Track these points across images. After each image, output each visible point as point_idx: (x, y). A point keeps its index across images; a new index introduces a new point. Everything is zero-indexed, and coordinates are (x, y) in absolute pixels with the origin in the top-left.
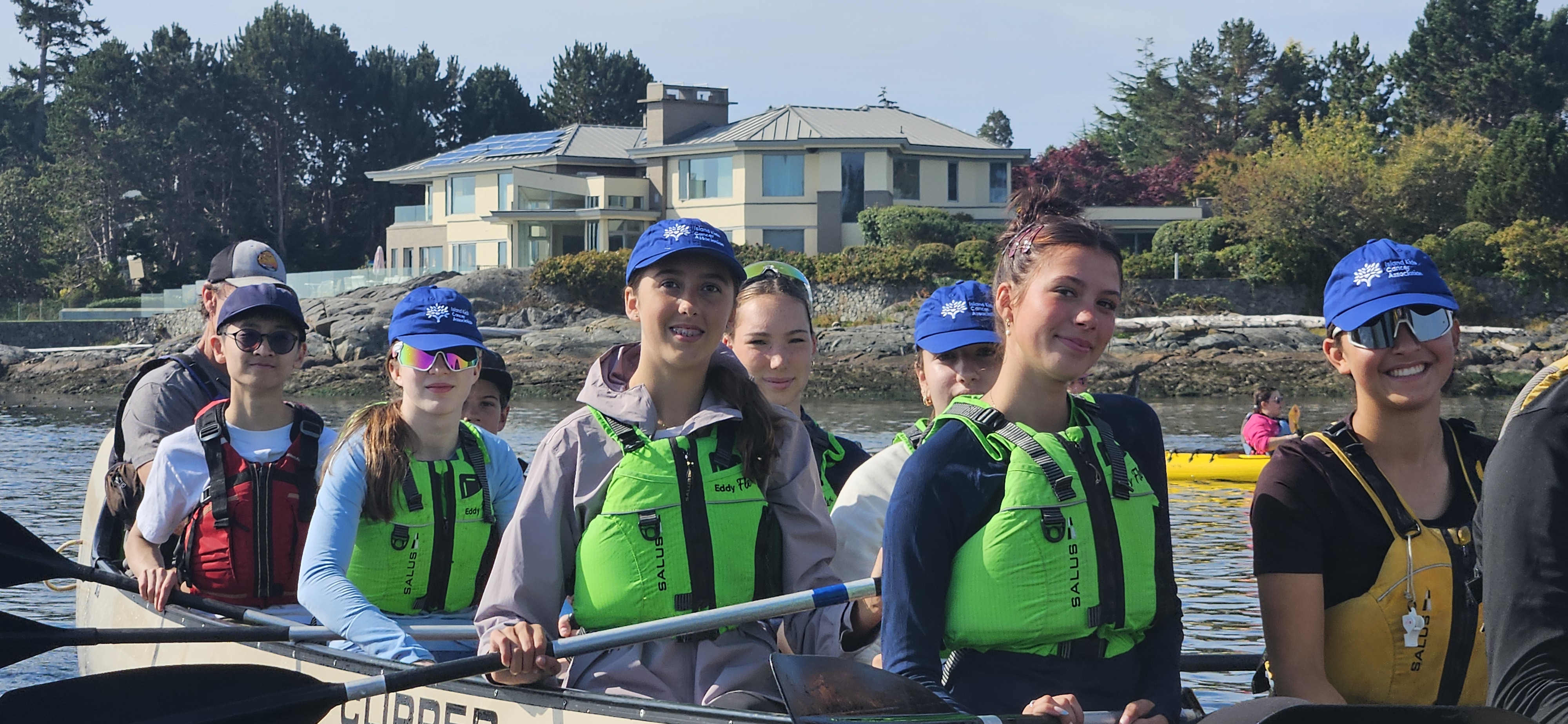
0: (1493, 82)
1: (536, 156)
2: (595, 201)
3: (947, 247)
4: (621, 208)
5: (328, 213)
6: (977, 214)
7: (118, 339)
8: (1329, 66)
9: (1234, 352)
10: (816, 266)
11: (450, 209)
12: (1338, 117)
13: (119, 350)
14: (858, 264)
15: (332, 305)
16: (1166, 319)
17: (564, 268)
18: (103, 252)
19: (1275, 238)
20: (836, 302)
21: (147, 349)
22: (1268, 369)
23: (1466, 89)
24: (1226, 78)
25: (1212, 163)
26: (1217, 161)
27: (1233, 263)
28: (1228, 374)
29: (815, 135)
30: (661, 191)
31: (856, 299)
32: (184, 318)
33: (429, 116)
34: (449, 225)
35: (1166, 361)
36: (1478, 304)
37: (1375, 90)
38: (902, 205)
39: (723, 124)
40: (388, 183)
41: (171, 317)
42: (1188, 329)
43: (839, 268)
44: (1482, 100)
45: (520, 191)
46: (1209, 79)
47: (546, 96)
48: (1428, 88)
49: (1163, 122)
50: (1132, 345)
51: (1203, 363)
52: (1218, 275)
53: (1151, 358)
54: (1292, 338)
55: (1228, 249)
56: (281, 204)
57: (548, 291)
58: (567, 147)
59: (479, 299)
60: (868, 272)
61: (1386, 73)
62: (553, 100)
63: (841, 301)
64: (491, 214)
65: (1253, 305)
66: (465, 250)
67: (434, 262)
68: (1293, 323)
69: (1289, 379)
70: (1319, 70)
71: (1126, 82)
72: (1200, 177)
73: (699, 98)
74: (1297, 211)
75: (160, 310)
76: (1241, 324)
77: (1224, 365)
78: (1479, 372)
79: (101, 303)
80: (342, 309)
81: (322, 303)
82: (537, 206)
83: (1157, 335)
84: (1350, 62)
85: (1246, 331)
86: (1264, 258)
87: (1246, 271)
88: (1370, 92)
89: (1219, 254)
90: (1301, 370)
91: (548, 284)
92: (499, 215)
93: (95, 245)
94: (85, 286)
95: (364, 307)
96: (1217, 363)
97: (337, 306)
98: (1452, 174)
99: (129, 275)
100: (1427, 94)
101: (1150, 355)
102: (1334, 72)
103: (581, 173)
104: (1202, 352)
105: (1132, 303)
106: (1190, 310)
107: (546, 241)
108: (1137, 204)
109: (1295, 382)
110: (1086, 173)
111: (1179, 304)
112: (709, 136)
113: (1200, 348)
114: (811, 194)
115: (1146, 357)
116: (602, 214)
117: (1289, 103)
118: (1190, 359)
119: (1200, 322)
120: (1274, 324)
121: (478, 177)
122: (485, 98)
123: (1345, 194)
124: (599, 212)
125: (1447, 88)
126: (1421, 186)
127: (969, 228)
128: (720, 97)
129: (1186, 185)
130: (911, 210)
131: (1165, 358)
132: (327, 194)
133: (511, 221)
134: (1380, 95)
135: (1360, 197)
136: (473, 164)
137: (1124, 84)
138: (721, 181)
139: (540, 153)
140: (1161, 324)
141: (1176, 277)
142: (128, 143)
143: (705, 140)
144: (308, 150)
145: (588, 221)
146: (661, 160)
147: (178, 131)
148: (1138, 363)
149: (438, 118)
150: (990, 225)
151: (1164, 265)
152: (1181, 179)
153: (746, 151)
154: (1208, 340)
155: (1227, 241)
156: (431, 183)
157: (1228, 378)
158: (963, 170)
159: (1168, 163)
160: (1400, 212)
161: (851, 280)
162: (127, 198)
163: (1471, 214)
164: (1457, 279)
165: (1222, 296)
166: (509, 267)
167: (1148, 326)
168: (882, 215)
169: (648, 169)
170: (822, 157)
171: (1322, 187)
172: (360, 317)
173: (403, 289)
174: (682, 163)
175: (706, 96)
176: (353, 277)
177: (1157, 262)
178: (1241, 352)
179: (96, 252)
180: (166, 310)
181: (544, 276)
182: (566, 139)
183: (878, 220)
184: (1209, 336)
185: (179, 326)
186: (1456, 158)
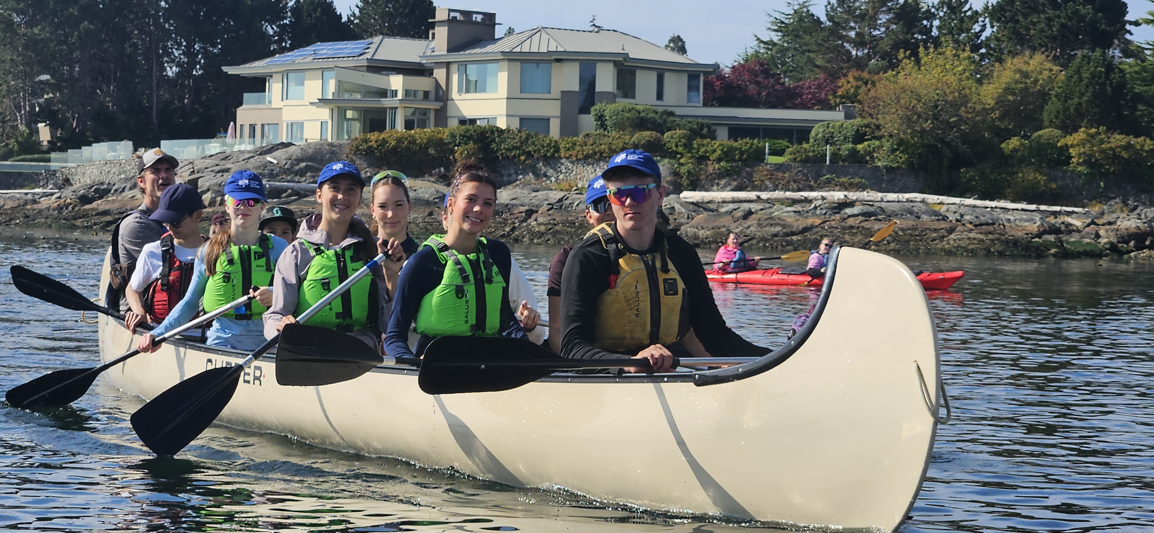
0: (1063, 26)
1: (351, 58)
2: (395, 93)
3: (659, 135)
4: (413, 98)
5: (189, 97)
6: (678, 111)
7: (33, 185)
8: (937, 10)
9: (875, 219)
10: (561, 146)
11: (285, 95)
12: (949, 48)
13: (34, 194)
14: (592, 145)
15: (200, 164)
16: (824, 194)
17: (373, 142)
18: (21, 121)
19: (902, 136)
20: (574, 173)
21: (55, 193)
22: (901, 233)
23: (1042, 30)
24: (862, 17)
25: (851, 79)
26: (855, 78)
27: (870, 153)
29: (560, 49)
30: (444, 87)
31: (590, 171)
32: (83, 171)
33: (267, 27)
34: (284, 108)
35: (824, 225)
36: (1051, 190)
37: (972, 29)
38: (622, 103)
39: (492, 39)
40: (238, 75)
41: (73, 170)
42: (840, 201)
43: (578, 148)
44: (1053, 38)
45: (340, 84)
46: (850, 17)
47: (354, 15)
48: (1014, 28)
49: (814, 48)
50: (799, 212)
51: (852, 227)
52: (859, 162)
53: (814, 222)
54: (916, 211)
55: (866, 143)
56: (155, 89)
57: (361, 159)
58: (374, 53)
59: (309, 163)
60: (599, 151)
61: (981, 17)
62: (359, 18)
63: (578, 172)
64: (318, 101)
65: (884, 186)
66: (296, 127)
67: (271, 134)
68: (918, 200)
69: (916, 240)
70: (931, 13)
71: (778, 18)
72: (842, 89)
73: (474, 19)
74: (919, 116)
75: (65, 165)
76: (879, 199)
77: (867, 229)
78: (1053, 240)
79: (19, 158)
80: (207, 168)
81: (191, 163)
82: (351, 95)
83: (817, 205)
84: (954, 8)
85: (883, 205)
86: (893, 151)
87: (880, 160)
88: (968, 30)
89: (860, 147)
90: (925, 235)
91: (361, 154)
92: (323, 101)
93: (15, 114)
94: (7, 145)
95: (223, 167)
96: (863, 227)
97: (203, 166)
98: (1033, 93)
99: (39, 138)
100: (1013, 33)
101: (813, 220)
102: (942, 14)
103: (384, 72)
104: (851, 219)
105: (795, 181)
106: (838, 187)
107: (357, 122)
108: (795, 107)
109: (920, 243)
110: (758, 83)
111: (830, 182)
112: (481, 48)
113: (849, 216)
114: (556, 93)
115: (810, 221)
116: (400, 103)
117: (909, 36)
118: (843, 224)
119: (849, 197)
120: (905, 200)
121: (307, 73)
122: (310, 15)
123: (955, 105)
124: (398, 102)
125: (1028, 29)
126: (1009, 101)
127: (675, 121)
128: (490, 19)
129: (832, 95)
130: (630, 107)
131: (824, 222)
132: (189, 82)
133: (332, 106)
134: (975, 32)
135: (966, 107)
136: (304, 63)
137: (777, 19)
138: (489, 80)
139: (354, 57)
140: (820, 197)
141: (828, 163)
142: (42, 39)
143: (478, 50)
144: (176, 49)
145: (390, 108)
146: (445, 65)
147: (80, 32)
148: (804, 226)
149: (273, 29)
150: (690, 119)
151: (819, 153)
152: (828, 90)
153: (509, 60)
154: (856, 210)
155: (866, 137)
156: (271, 76)
158: (668, 78)
159: (818, 78)
160: (993, 120)
161: (586, 157)
162: (40, 81)
163: (1046, 123)
164: (1035, 171)
165: (862, 178)
166: (330, 140)
167: (810, 198)
168: (609, 109)
169: (435, 71)
170: (565, 65)
171: (938, 100)
172: (220, 174)
173: (252, 155)
174: (460, 67)
175: (479, 18)
176: (212, 145)
177: (814, 151)
178: (880, 220)
179: (16, 120)
180: (70, 165)
181: (357, 147)
182: (374, 47)
183: (607, 113)
184: (856, 208)
185: (79, 177)
186: (1036, 81)
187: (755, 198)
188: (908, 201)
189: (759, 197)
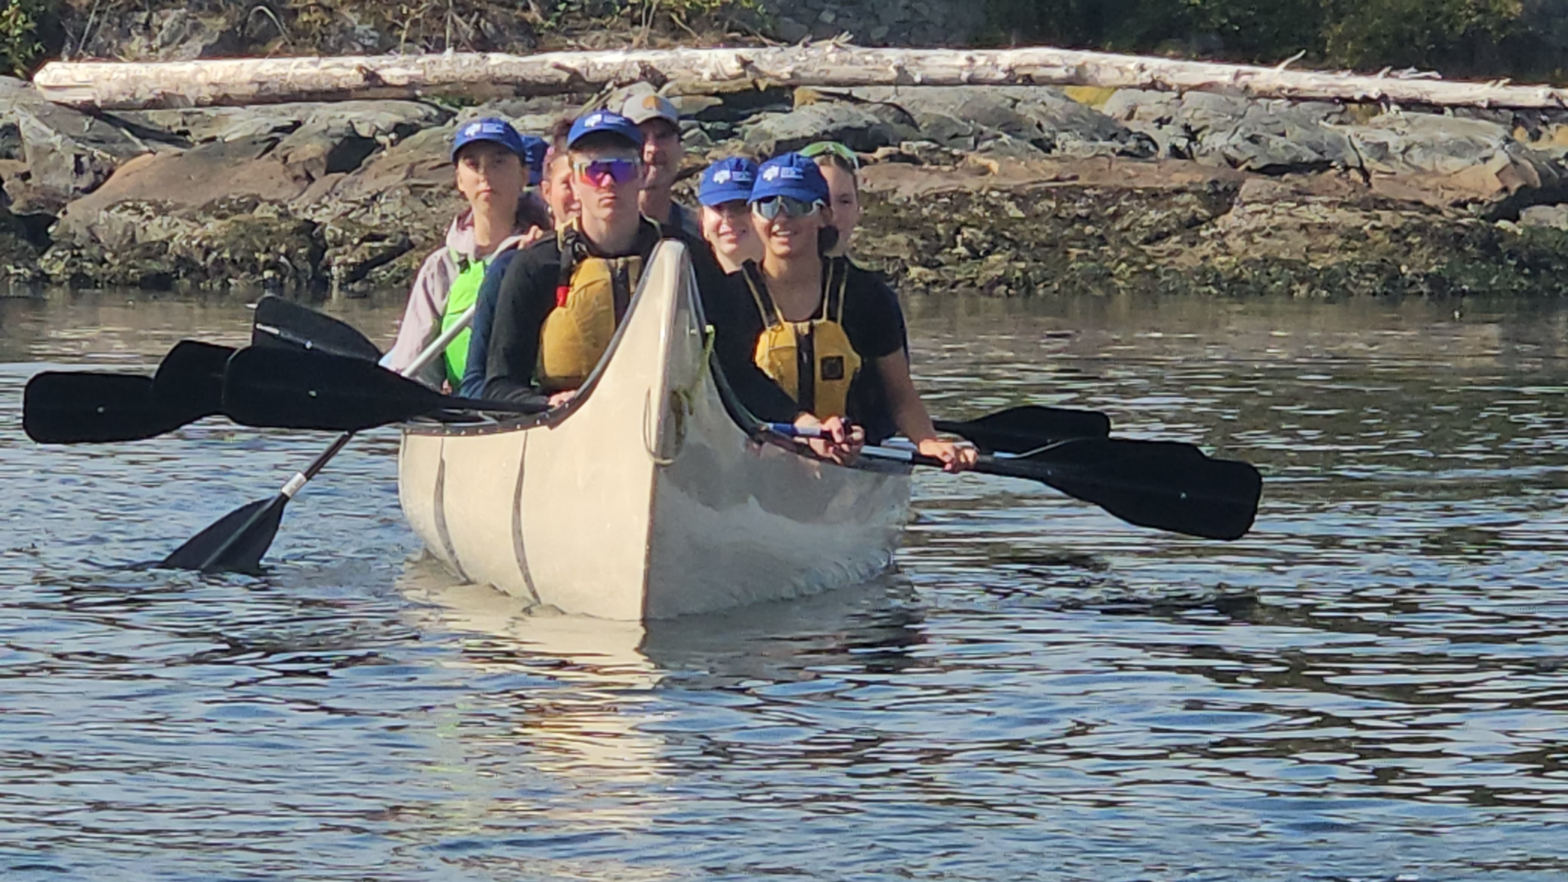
9: (891, 158)
16: (654, 58)
28: (901, 226)
42: (733, 86)
68: (1059, 73)
69: (1085, 241)
76: (893, 74)
77: (872, 196)
85: (905, 96)
90: (1116, 216)
109: (1108, 250)
119: (764, 68)
140: (636, 73)
157: (901, 238)
178: (911, 159)
184: (799, 111)
187: (360, 80)
188: (1012, 78)
189: (372, 77)
